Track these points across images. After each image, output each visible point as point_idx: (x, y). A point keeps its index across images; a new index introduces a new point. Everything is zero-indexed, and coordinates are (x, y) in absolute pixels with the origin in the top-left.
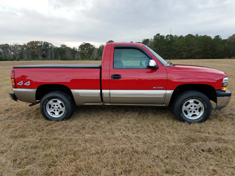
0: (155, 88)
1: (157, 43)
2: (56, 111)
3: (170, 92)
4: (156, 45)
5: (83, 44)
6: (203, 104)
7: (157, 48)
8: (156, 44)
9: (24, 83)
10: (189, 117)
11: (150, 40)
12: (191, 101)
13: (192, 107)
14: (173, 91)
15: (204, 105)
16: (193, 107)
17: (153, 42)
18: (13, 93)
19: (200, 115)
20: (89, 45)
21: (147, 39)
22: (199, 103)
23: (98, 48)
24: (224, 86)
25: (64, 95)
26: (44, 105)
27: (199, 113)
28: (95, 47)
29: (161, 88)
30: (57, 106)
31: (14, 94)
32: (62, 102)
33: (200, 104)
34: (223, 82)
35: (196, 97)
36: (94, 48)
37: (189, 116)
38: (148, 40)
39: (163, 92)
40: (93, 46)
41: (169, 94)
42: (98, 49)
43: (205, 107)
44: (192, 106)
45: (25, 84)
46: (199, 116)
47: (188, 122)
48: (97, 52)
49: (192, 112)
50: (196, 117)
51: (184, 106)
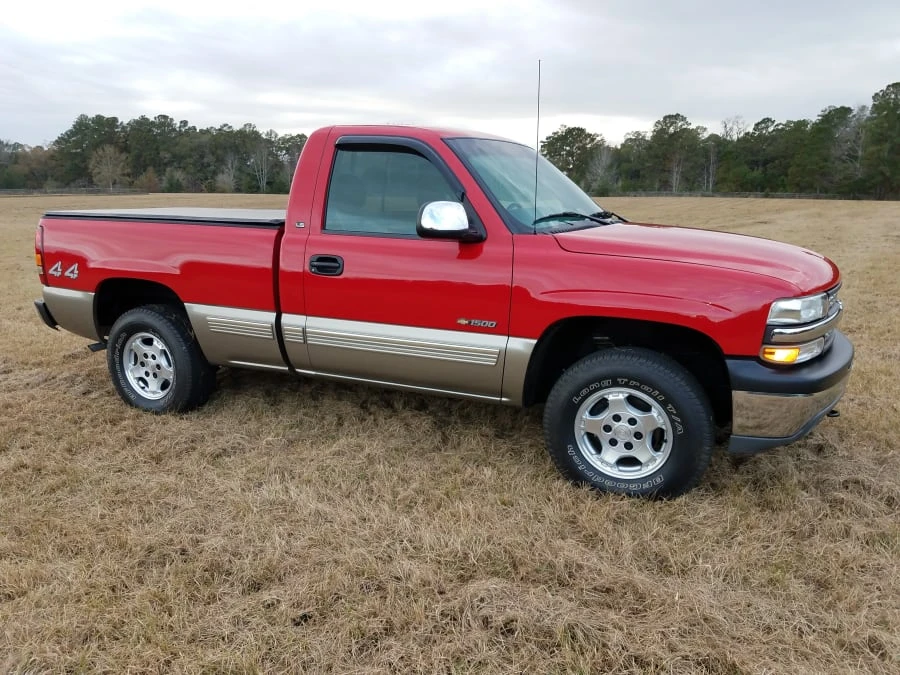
0: (463, 322)
1: (886, 125)
2: (151, 375)
3: (522, 345)
4: (881, 134)
5: (561, 130)
6: (669, 414)
7: (887, 146)
8: (879, 131)
9: (64, 269)
10: (607, 464)
11: (855, 113)
12: (616, 396)
13: (620, 423)
14: (534, 342)
15: (672, 422)
16: (623, 424)
17: (869, 119)
18: (41, 301)
19: (653, 462)
20: (580, 136)
21: (842, 108)
22: (653, 409)
23: (619, 147)
24: (775, 339)
25: (170, 320)
26: (117, 353)
27: (652, 452)
28: (606, 144)
29: (488, 324)
30: (154, 357)
31: (44, 304)
32: (164, 348)
33: (654, 413)
34: (771, 320)
35: (630, 378)
36: (599, 147)
37: (605, 462)
38: (846, 111)
39: (497, 342)
40: (599, 138)
41: (518, 354)
42: (616, 150)
43: (674, 428)
44: (617, 418)
45: (67, 274)
46: (650, 467)
47: (594, 486)
48: (609, 162)
49: (621, 445)
50: (640, 470)
51: (584, 414)
